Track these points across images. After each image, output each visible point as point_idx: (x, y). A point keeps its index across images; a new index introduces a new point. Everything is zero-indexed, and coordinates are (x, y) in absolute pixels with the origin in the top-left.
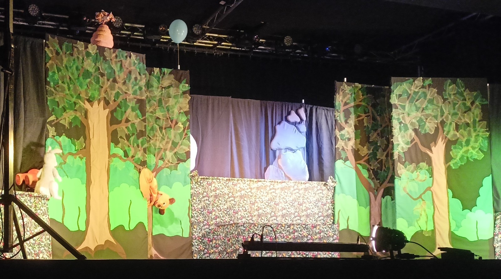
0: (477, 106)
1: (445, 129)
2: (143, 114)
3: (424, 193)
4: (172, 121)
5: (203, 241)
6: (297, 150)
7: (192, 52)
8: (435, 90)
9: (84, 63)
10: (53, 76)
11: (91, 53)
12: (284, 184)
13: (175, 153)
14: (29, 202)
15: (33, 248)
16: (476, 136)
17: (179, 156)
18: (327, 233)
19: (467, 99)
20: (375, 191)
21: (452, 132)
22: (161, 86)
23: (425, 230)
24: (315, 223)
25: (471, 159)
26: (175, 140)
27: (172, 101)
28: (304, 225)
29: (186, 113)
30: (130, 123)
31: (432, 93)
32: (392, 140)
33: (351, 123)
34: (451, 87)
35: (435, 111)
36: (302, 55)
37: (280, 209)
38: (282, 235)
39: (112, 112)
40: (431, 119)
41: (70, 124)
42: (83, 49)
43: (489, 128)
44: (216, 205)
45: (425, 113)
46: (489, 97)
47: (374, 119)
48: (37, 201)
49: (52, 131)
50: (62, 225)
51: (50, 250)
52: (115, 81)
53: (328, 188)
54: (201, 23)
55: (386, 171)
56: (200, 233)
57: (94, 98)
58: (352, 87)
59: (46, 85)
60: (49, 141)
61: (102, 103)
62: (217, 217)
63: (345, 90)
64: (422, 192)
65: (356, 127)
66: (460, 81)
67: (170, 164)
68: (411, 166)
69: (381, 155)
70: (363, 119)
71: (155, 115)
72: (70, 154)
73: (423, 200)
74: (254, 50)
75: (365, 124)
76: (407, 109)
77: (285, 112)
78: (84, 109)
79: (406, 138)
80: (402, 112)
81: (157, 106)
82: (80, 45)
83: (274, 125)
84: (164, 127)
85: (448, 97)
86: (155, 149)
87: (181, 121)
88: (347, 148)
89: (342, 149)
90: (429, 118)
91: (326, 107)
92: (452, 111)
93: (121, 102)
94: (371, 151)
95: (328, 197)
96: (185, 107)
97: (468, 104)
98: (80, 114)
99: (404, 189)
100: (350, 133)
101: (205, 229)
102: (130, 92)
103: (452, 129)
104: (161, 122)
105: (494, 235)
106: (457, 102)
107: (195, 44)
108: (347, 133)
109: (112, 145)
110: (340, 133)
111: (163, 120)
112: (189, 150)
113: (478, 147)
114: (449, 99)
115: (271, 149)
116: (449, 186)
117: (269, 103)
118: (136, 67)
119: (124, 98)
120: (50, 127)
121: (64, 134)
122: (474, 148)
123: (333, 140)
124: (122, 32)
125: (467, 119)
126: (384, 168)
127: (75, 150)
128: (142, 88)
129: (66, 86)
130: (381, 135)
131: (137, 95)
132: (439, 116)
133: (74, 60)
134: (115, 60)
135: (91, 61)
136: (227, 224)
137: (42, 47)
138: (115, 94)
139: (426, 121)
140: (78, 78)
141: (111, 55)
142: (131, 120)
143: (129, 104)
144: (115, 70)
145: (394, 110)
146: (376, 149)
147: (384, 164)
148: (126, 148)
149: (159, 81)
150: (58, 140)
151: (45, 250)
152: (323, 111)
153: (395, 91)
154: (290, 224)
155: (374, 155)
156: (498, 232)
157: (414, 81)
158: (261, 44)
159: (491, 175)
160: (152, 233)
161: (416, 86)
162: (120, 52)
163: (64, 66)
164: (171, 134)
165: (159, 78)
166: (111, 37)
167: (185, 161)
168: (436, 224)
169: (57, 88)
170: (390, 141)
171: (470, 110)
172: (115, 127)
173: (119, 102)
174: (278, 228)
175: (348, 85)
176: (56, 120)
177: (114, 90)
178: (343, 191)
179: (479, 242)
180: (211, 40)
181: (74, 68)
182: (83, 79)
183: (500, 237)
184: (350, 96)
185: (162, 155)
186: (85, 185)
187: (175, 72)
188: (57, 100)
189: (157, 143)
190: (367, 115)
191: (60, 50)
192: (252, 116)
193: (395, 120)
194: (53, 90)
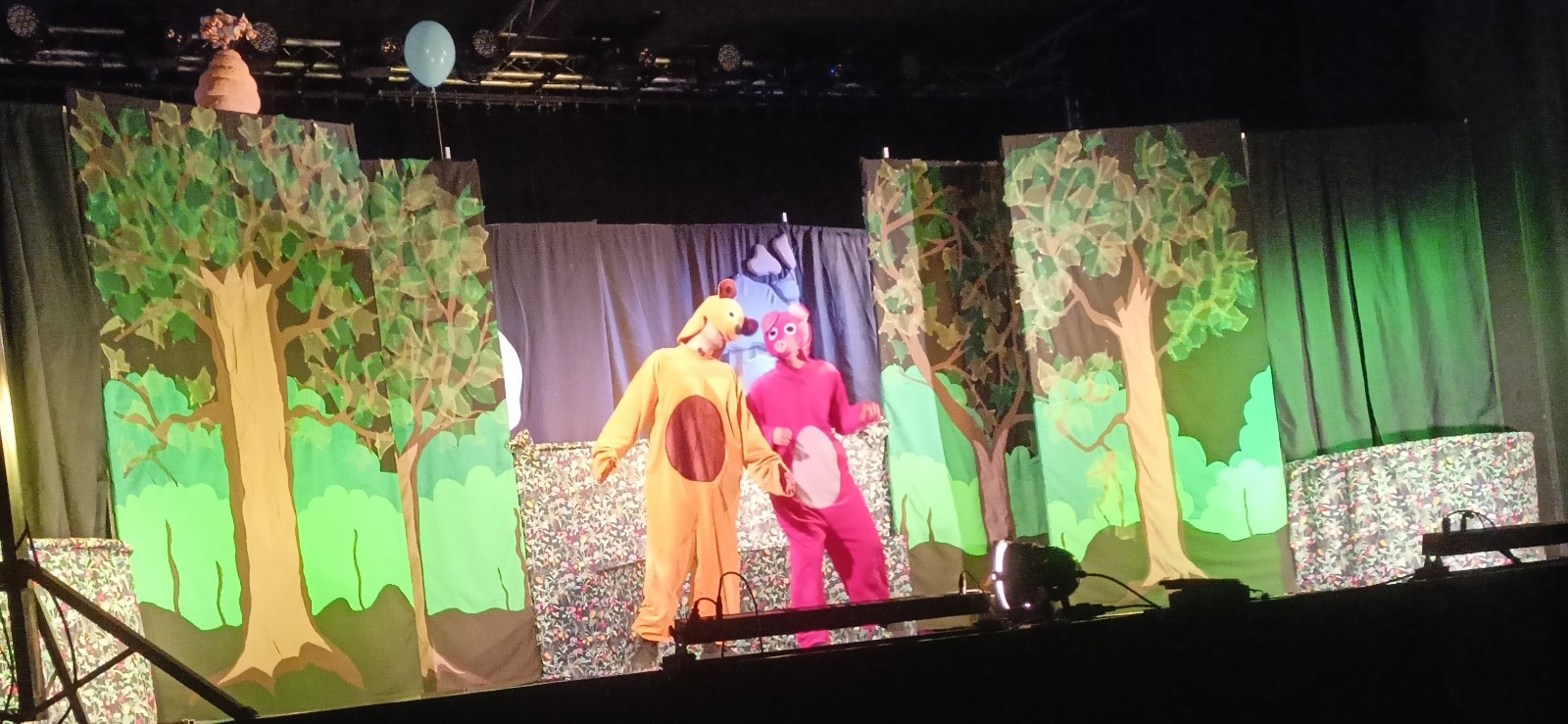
0: (1220, 195)
1: (1146, 260)
2: (368, 288)
3: (1109, 430)
4: (445, 302)
5: (564, 616)
7: (479, 106)
8: (1115, 161)
9: (186, 161)
10: (101, 206)
11: (202, 133)
13: (465, 387)
14: (75, 566)
15: (99, 693)
16: (1224, 271)
17: (475, 397)
19: (1195, 179)
20: (988, 437)
21: (1165, 267)
22: (405, 210)
23: (1120, 526)
25: (1218, 331)
26: (459, 355)
27: (439, 249)
29: (482, 278)
30: (332, 319)
31: (1106, 169)
32: (1017, 302)
33: (911, 268)
34: (1152, 149)
35: (1118, 215)
36: (769, 93)
37: (753, 509)
38: (766, 579)
39: (281, 292)
40: (1110, 239)
41: (167, 335)
42: (179, 123)
43: (1255, 247)
44: (587, 516)
45: (1093, 224)
46: (1247, 168)
47: (967, 250)
48: (97, 559)
49: (117, 360)
50: (176, 616)
51: (151, 690)
52: (278, 204)
53: (870, 441)
54: (495, 27)
55: (1010, 385)
56: (552, 595)
57: (225, 258)
58: (906, 170)
59: (83, 232)
60: (112, 389)
61: (250, 268)
62: (592, 549)
63: (888, 181)
64: (1104, 428)
65: (924, 276)
66: (1175, 131)
67: (453, 420)
68: (1070, 363)
69: (993, 344)
70: (941, 252)
71: (397, 289)
72: (176, 418)
73: (1108, 449)
74: (643, 89)
75: (948, 267)
76: (1047, 218)
77: (741, 250)
78: (200, 290)
79: (1052, 294)
80: (1038, 227)
81: (400, 265)
82: (169, 112)
84: (425, 320)
85: (1147, 176)
86: (409, 383)
87: (470, 301)
88: (907, 330)
89: (894, 338)
90: (1106, 235)
91: (844, 227)
92: (1160, 213)
93: (301, 261)
94: (968, 336)
95: (872, 465)
96: (478, 261)
97: (1199, 189)
98: (192, 307)
99: (1060, 426)
100: (911, 291)
101: (565, 584)
102: (324, 231)
103: (1163, 259)
104: (417, 308)
105: (1289, 519)
106: (1170, 188)
107: (483, 82)
108: (903, 295)
109: (292, 382)
110: (887, 296)
111: (422, 300)
112: (500, 377)
113: (1231, 299)
114: (1150, 181)
116: (1170, 406)
117: (698, 231)
118: (332, 162)
120: (111, 350)
121: (152, 366)
122: (1221, 303)
123: (871, 315)
124: (279, 64)
125: (1200, 229)
126: (1003, 376)
127: (189, 408)
128: (355, 220)
129: (141, 231)
130: (989, 290)
131: (344, 240)
132: (1130, 229)
133: (157, 155)
134: (271, 146)
135: (204, 154)
136: (623, 563)
137: (60, 129)
138: (283, 240)
139: (1099, 244)
140: (174, 207)
141: (258, 135)
142: (334, 310)
143: (324, 266)
144: (276, 174)
145: (1015, 223)
146: (980, 327)
147: (1004, 366)
148: (330, 388)
149: (397, 195)
150: (137, 385)
151: (135, 691)
152: (838, 239)
153: (1014, 173)
155: (976, 344)
156: (1297, 511)
157: (1059, 142)
158: (660, 71)
159: (1269, 367)
160: (426, 610)
161: (1064, 154)
162: (283, 122)
163: (128, 174)
164: (446, 338)
165: (397, 186)
166: (251, 85)
167: (492, 408)
168: (1144, 507)
169: (118, 240)
170: (1012, 304)
171: (1204, 204)
172: (293, 332)
173: (297, 262)
174: (755, 561)
175: (894, 167)
176: (125, 328)
177: (279, 230)
178: (908, 447)
179: (1254, 541)
180: (524, 69)
181: (160, 177)
182: (189, 206)
183: (1307, 523)
184: (902, 194)
185: (429, 397)
186: (227, 501)
187: (439, 168)
188: (121, 272)
189: (412, 365)
190: (950, 240)
191: (112, 132)
192: (656, 267)
193: (1022, 248)
194: (107, 245)
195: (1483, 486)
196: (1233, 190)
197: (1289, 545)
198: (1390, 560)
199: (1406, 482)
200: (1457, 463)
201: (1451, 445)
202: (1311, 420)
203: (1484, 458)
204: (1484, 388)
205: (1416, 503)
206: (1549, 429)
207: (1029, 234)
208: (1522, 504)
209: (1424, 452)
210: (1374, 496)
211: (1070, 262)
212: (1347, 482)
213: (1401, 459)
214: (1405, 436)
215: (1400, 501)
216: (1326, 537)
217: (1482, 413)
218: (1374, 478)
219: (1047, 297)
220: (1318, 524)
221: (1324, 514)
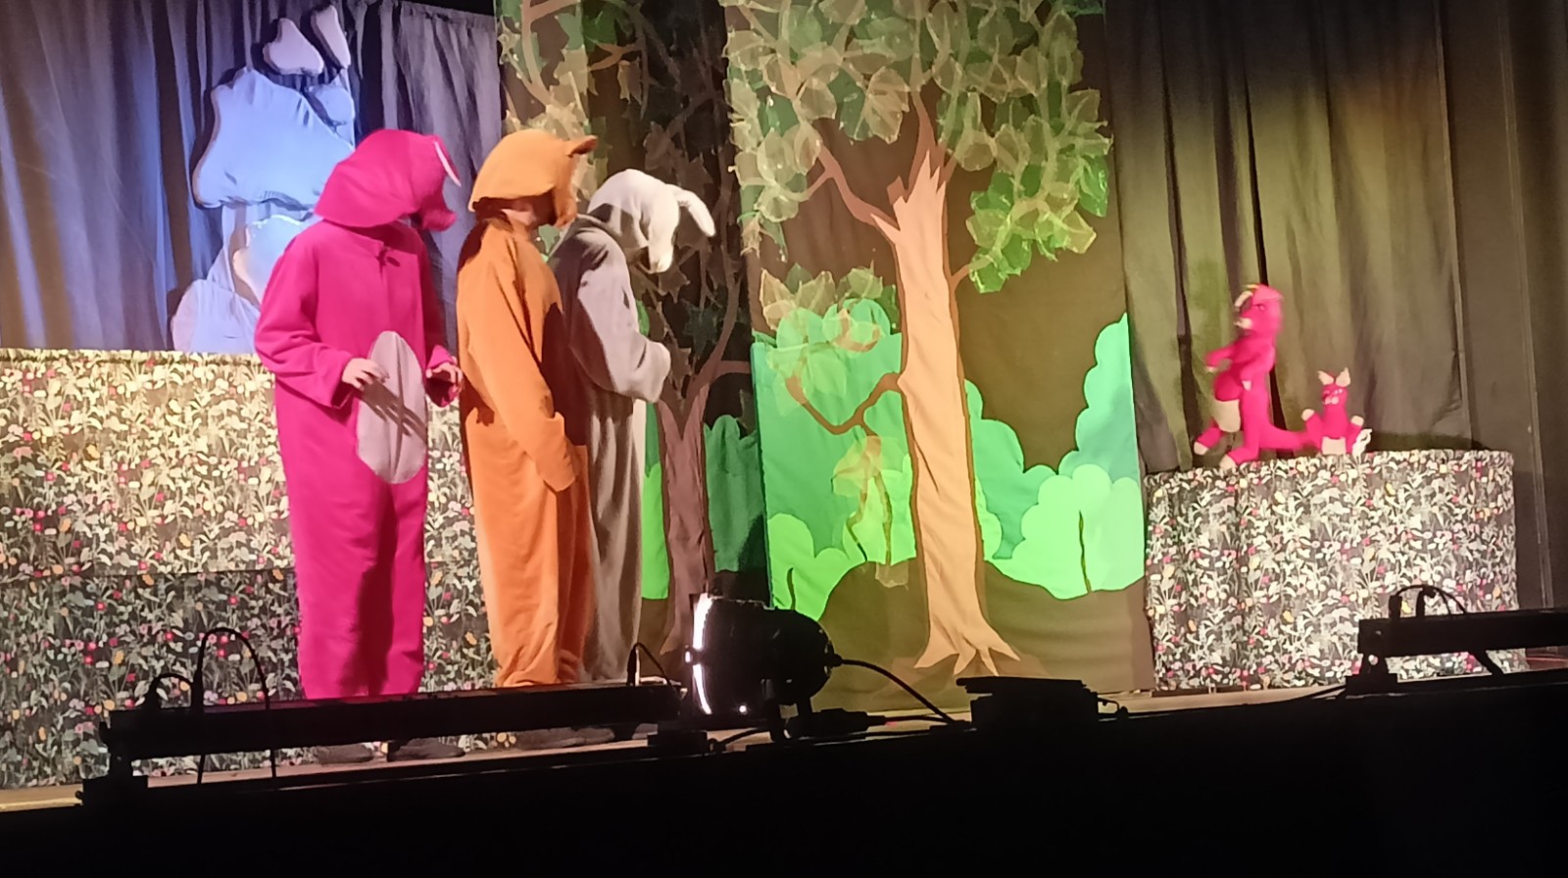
0: (1061, 25)
1: (941, 121)
3: (873, 398)
16: (1061, 152)
21: (970, 136)
23: (884, 562)
25: (1049, 250)
32: (730, 169)
33: (571, 87)
35: (897, 41)
40: (883, 79)
43: (1111, 119)
45: (859, 53)
47: (657, 70)
55: (715, 308)
64: (865, 397)
65: (590, 104)
68: (813, 282)
70: (616, 67)
73: (869, 433)
75: (625, 94)
76: (785, 33)
77: (253, 24)
79: (788, 163)
80: (768, 45)
83: (204, 89)
90: (878, 73)
92: (966, 45)
97: (1028, 13)
99: (793, 385)
100: (569, 129)
103: (968, 123)
105: (1146, 568)
113: (1072, 199)
115: (200, 205)
116: (970, 367)
122: (1056, 205)
125: (1027, 80)
126: (705, 291)
132: (916, 67)
139: (867, 87)
145: (732, 35)
147: (708, 277)
156: (1160, 557)
159: (1125, 315)
168: (924, 534)
170: (723, 172)
171: (1035, 39)
179: (1093, 601)
183: (1173, 577)
190: (630, 48)
193: (741, 78)
195: (1439, 533)
196: (1079, 21)
197: (1145, 611)
198: (1297, 644)
199: (1324, 519)
200: (1402, 496)
201: (1392, 464)
203: (1441, 490)
205: (1337, 555)
206: (1535, 449)
207: (753, 56)
208: (1494, 566)
209: (1353, 473)
210: (1276, 540)
211: (820, 112)
212: (1237, 513)
213: (1319, 482)
215: (1314, 551)
216: (1202, 601)
217: (1440, 415)
219: (780, 167)
220: (1191, 578)
221: (1200, 561)
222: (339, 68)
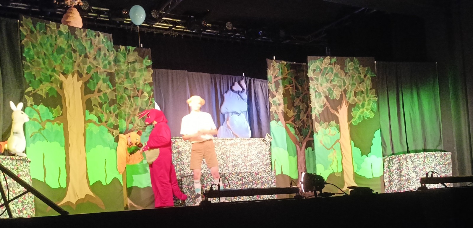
0: (368, 78)
1: (347, 95)
2: (114, 84)
3: (335, 144)
4: (138, 91)
6: (241, 113)
7: (152, 33)
8: (339, 66)
9: (57, 40)
10: (28, 52)
11: (63, 32)
12: (233, 141)
14: (11, 165)
15: (17, 206)
16: (368, 100)
18: (267, 178)
19: (361, 73)
20: (300, 144)
21: (352, 98)
22: (127, 62)
23: (337, 172)
24: (257, 171)
25: (366, 117)
26: (142, 107)
27: (137, 74)
28: (249, 172)
29: (150, 84)
30: (102, 93)
31: (337, 68)
33: (280, 92)
34: (350, 64)
35: (339, 82)
36: (240, 37)
37: (230, 161)
38: (233, 182)
39: (85, 83)
40: (337, 89)
41: (47, 94)
42: (56, 28)
43: (377, 94)
44: (179, 159)
45: (332, 84)
46: (376, 72)
47: (297, 88)
48: (18, 163)
49: (30, 101)
50: (44, 183)
51: (33, 206)
52: (86, 56)
53: (266, 142)
54: (158, 9)
55: (307, 129)
57: (68, 71)
58: (280, 63)
59: (22, 60)
60: (27, 110)
61: (76, 75)
62: (181, 170)
63: (275, 66)
64: (333, 143)
65: (284, 95)
66: (356, 59)
67: (139, 127)
68: (324, 124)
69: (303, 117)
70: (289, 88)
71: (123, 86)
72: (49, 120)
73: (334, 150)
74: (203, 33)
75: (291, 93)
76: (320, 81)
77: (230, 83)
78: (59, 81)
79: (320, 103)
80: (317, 83)
81: (125, 78)
82: (53, 25)
83: (222, 94)
84: (132, 96)
85: (348, 71)
86: (125, 115)
87: (146, 91)
88: (279, 111)
89: (275, 112)
90: (336, 87)
91: (261, 79)
92: (351, 82)
93: (93, 74)
94: (296, 114)
95: (266, 150)
96: (149, 79)
97: (362, 76)
98: (56, 86)
99: (321, 142)
100: (280, 99)
102: (101, 66)
103: (352, 96)
104: (129, 92)
105: (383, 173)
106: (354, 75)
107: (154, 26)
108: (278, 100)
109: (87, 112)
110: (273, 100)
111: (131, 90)
113: (370, 109)
114: (349, 73)
115: (222, 113)
116: (352, 138)
117: (218, 76)
118: (105, 45)
119: (96, 72)
120: (28, 97)
121: (41, 103)
122: (367, 110)
123: (268, 105)
124: (89, 14)
125: (362, 88)
126: (305, 126)
127: (53, 117)
128: (111, 63)
129: (41, 61)
130: (303, 101)
131: (107, 69)
132: (342, 86)
133: (48, 38)
134: (85, 38)
135: (63, 39)
136: (190, 175)
137: (17, 26)
138: (87, 68)
139: (334, 90)
140: (52, 54)
141: (81, 34)
142: (103, 90)
143: (100, 76)
144: (86, 47)
145: (310, 82)
146: (300, 111)
147: (306, 123)
148: (100, 115)
149: (125, 57)
150: (36, 109)
151: (28, 206)
152: (259, 82)
153: (311, 67)
154: (239, 173)
155: (298, 116)
156: (386, 171)
157: (324, 59)
158: (208, 28)
159: (380, 129)
161: (325, 63)
162: (90, 31)
163: (38, 43)
164: (138, 102)
165: (125, 54)
166: (80, 19)
168: (344, 167)
169: (33, 63)
170: (309, 105)
171: (364, 81)
172: (88, 96)
173: (91, 75)
174: (230, 176)
175: (277, 62)
176: (34, 91)
177: (86, 64)
178: (277, 145)
179: (374, 179)
180: (167, 23)
181: (48, 44)
182: (57, 54)
183: (388, 174)
184: (278, 70)
185: (131, 120)
186: (64, 148)
187: (138, 49)
188: (33, 73)
189: (126, 109)
190: (292, 85)
191: (34, 29)
192: (204, 86)
193: (312, 89)
194: (29, 64)
195: (437, 167)
196: (372, 77)
197: (383, 181)
198: (411, 186)
199: (416, 164)
200: (430, 160)
201: (429, 154)
202: (391, 145)
203: (438, 159)
204: (438, 139)
205: (418, 170)
206: (456, 152)
207: (314, 85)
208: (448, 172)
209: (421, 156)
210: (407, 168)
211: (326, 94)
212: (400, 163)
213: (415, 157)
214: (416, 151)
215: (414, 170)
216: (394, 179)
217: (438, 146)
218: (408, 162)
219: (319, 104)
220: (392, 175)
221: (393, 172)
222: (244, 90)
